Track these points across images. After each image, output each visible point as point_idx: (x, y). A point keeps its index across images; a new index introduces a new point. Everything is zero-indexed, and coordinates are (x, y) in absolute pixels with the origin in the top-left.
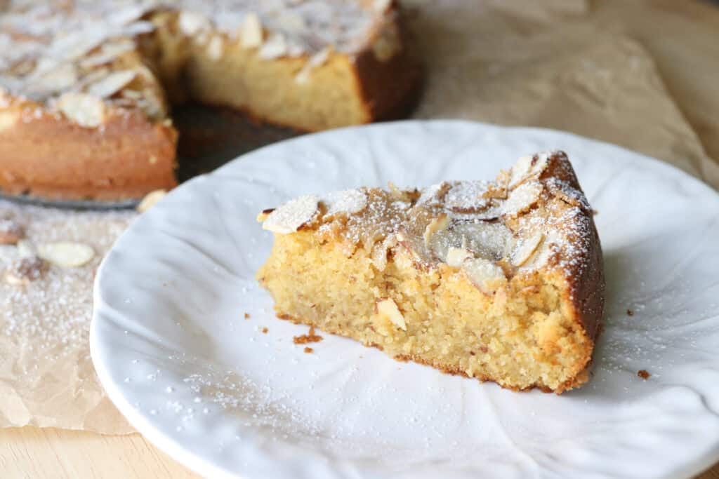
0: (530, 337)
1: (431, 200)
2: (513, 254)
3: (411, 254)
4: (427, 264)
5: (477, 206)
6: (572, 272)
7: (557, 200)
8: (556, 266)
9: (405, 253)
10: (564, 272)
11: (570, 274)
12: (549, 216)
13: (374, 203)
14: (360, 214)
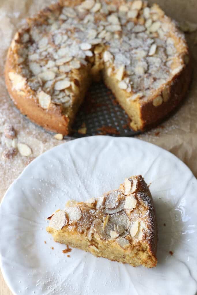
0: (138, 257)
1: (101, 206)
2: (130, 227)
3: (99, 235)
4: (105, 239)
5: (116, 206)
6: (150, 242)
7: (142, 206)
8: (145, 240)
9: (97, 235)
10: (148, 242)
11: (150, 243)
12: (140, 213)
13: (84, 214)
14: (80, 220)
